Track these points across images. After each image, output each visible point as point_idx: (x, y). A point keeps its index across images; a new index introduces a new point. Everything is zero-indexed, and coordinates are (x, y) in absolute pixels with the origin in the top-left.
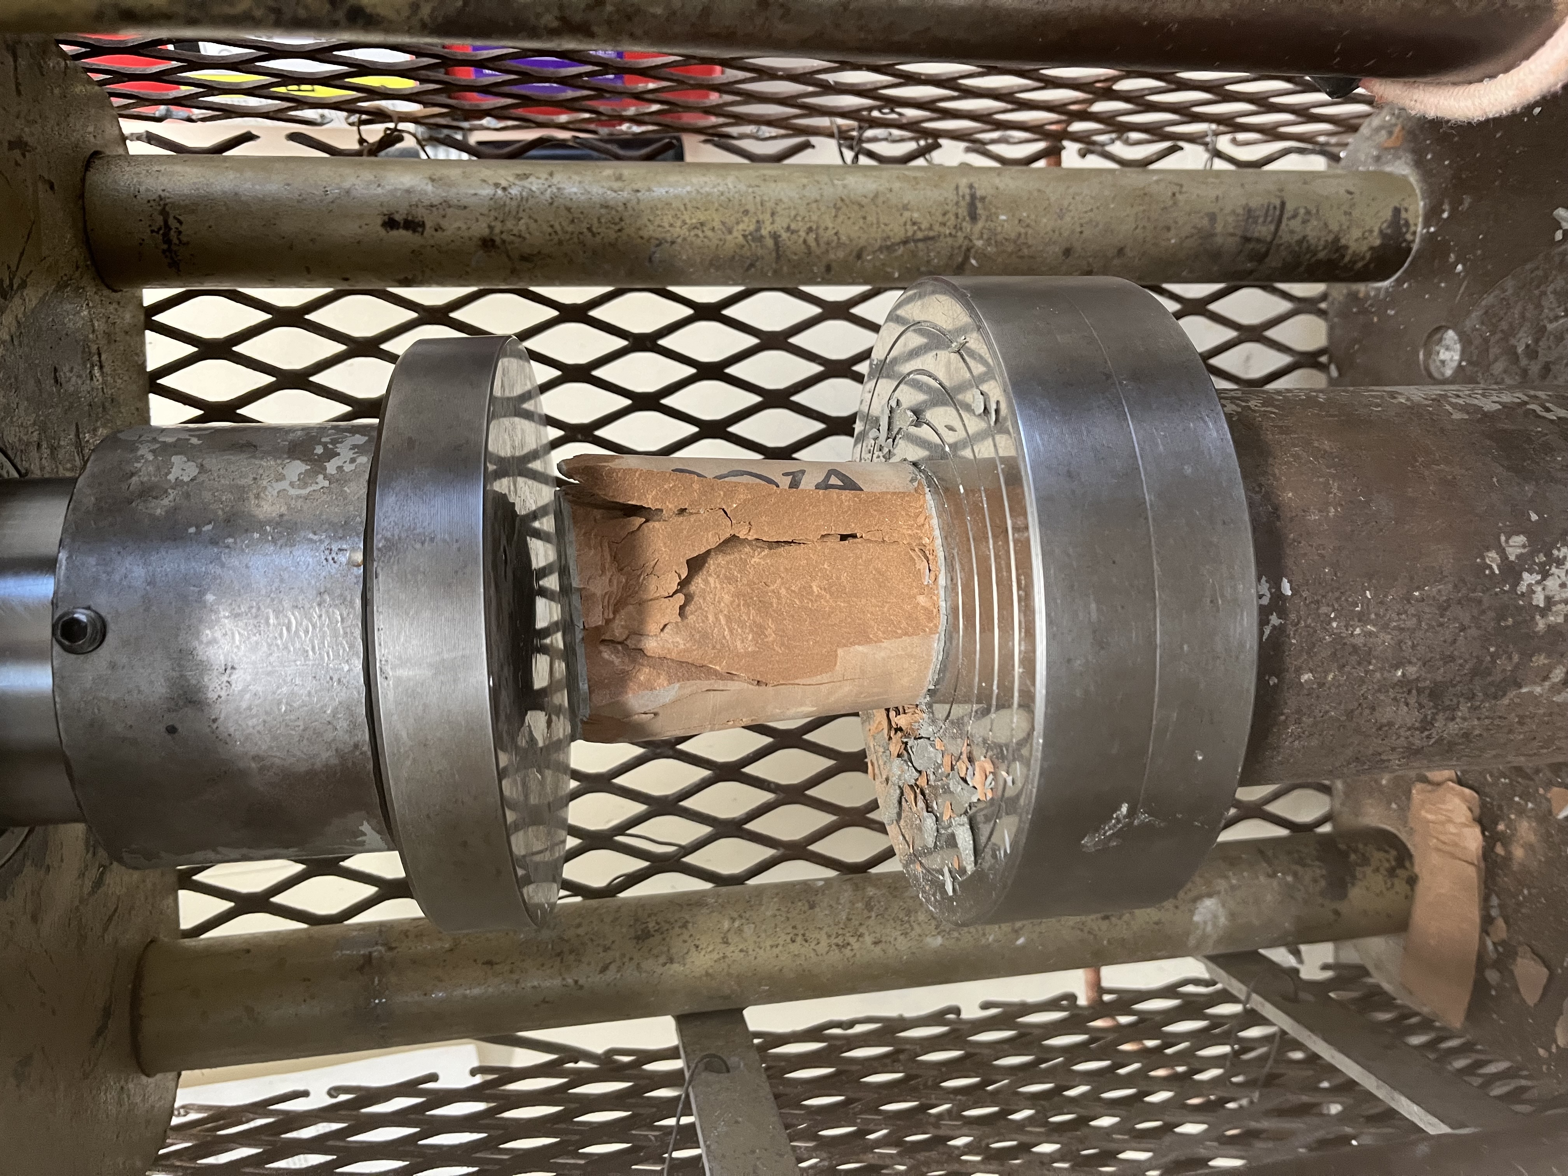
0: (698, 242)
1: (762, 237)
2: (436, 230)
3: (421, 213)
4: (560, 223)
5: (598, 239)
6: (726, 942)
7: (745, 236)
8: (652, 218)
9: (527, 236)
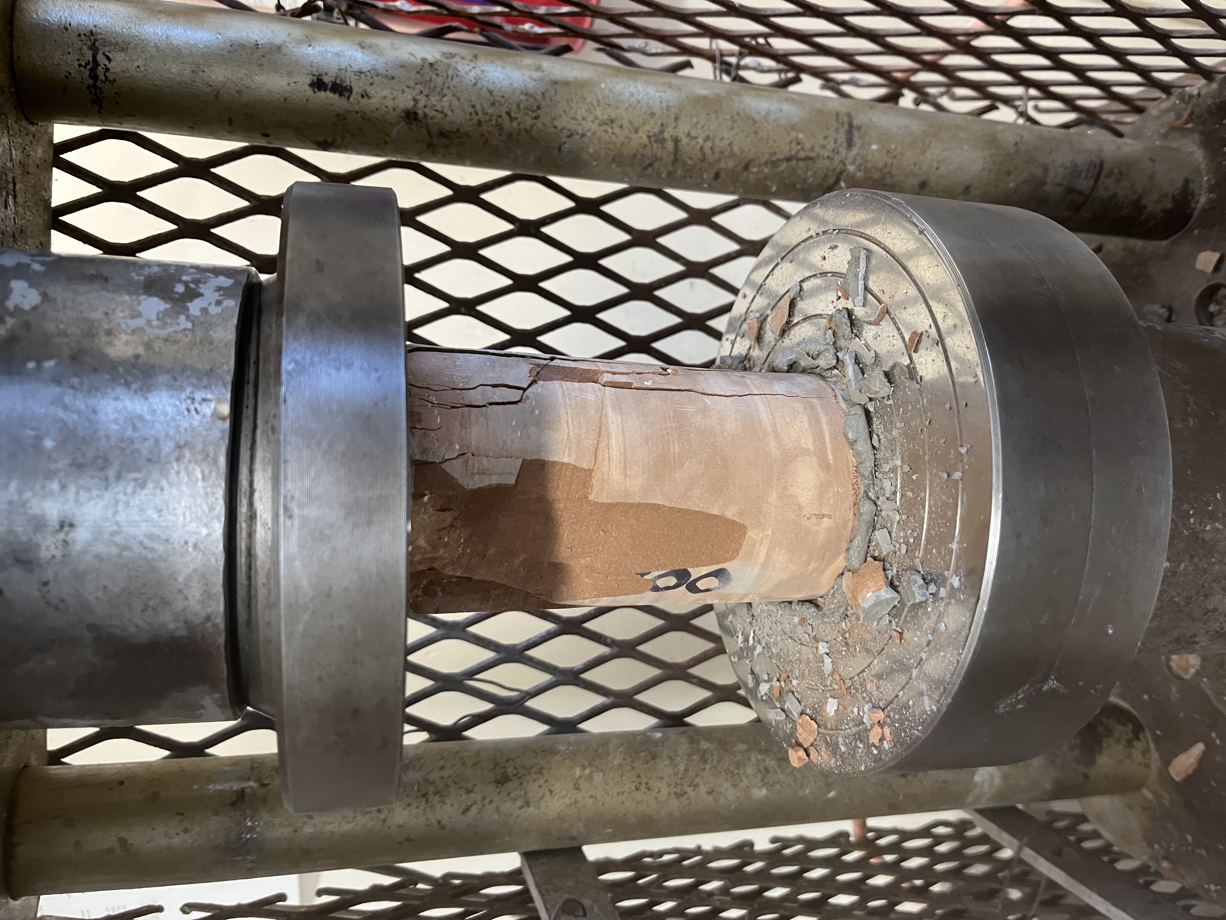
0: (606, 137)
1: (664, 139)
2: (363, 96)
3: (350, 79)
4: (482, 105)
5: (515, 124)
6: (577, 788)
7: (649, 137)
8: (567, 110)
9: (449, 113)
